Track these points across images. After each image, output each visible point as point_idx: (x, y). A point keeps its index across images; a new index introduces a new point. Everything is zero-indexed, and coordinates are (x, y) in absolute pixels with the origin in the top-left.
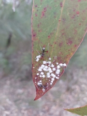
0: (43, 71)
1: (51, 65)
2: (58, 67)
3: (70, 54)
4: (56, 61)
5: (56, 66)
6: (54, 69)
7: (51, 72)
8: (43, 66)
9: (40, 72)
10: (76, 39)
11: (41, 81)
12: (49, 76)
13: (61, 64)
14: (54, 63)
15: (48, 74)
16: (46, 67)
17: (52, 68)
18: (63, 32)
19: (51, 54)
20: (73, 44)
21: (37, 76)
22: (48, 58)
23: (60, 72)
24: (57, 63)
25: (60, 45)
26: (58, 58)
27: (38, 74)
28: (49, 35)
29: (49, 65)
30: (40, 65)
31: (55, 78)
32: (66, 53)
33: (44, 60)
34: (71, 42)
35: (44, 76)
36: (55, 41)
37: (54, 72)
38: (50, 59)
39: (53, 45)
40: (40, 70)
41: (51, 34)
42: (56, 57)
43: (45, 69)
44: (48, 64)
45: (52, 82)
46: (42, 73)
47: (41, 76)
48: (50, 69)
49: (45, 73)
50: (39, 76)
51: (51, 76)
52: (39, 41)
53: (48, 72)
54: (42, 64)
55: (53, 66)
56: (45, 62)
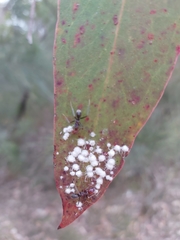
0: (78, 162)
1: (95, 147)
2: (112, 153)
3: (135, 125)
4: (105, 139)
5: (105, 151)
6: (102, 158)
7: (95, 163)
8: (77, 150)
9: (72, 164)
10: (148, 92)
11: (72, 185)
12: (90, 174)
13: (118, 148)
14: (102, 144)
15: (89, 168)
16: (85, 152)
17: (97, 155)
18: (119, 77)
19: (96, 123)
20: (142, 104)
21: (64, 173)
22: (89, 132)
23: (116, 166)
24: (109, 145)
25: (115, 104)
26: (111, 133)
27: (66, 168)
28: (91, 83)
29: (91, 149)
30: (71, 148)
31: (104, 179)
32: (128, 123)
33: (79, 137)
34: (137, 99)
35: (79, 173)
36: (104, 95)
37: (103, 165)
38: (93, 134)
39: (100, 103)
40: (71, 158)
41: (94, 81)
42: (105, 130)
43: (81, 158)
44: (88, 146)
45: (98, 187)
46: (76, 167)
47: (72, 173)
48: (93, 158)
49: (83, 166)
50: (68, 172)
51: (95, 174)
52: (70, 95)
53: (89, 163)
54: (76, 145)
55: (99, 150)
56: (81, 142)
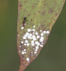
0: (28, 39)
1: (35, 32)
2: (42, 34)
3: (52, 22)
4: (40, 29)
6: (38, 37)
8: (27, 34)
9: (25, 40)
10: (56, 8)
11: (25, 50)
12: (33, 45)
13: (45, 32)
14: (38, 31)
15: (33, 42)
16: (31, 35)
17: (36, 36)
18: (45, 3)
20: (54, 13)
21: (21, 44)
22: (33, 26)
23: (44, 40)
24: (41, 31)
25: (43, 13)
26: (42, 26)
27: (22, 42)
28: (33, 5)
29: (33, 33)
31: (39, 46)
32: (49, 21)
33: (28, 28)
34: (52, 11)
35: (28, 45)
36: (39, 10)
37: (38, 40)
38: (34, 27)
39: (37, 13)
40: (24, 38)
41: (35, 4)
43: (29, 37)
45: (36, 50)
46: (27, 41)
47: (25, 45)
48: (34, 37)
49: (30, 41)
51: (35, 44)
52: (25, 10)
53: (32, 40)
55: (37, 34)
56: (29, 30)
